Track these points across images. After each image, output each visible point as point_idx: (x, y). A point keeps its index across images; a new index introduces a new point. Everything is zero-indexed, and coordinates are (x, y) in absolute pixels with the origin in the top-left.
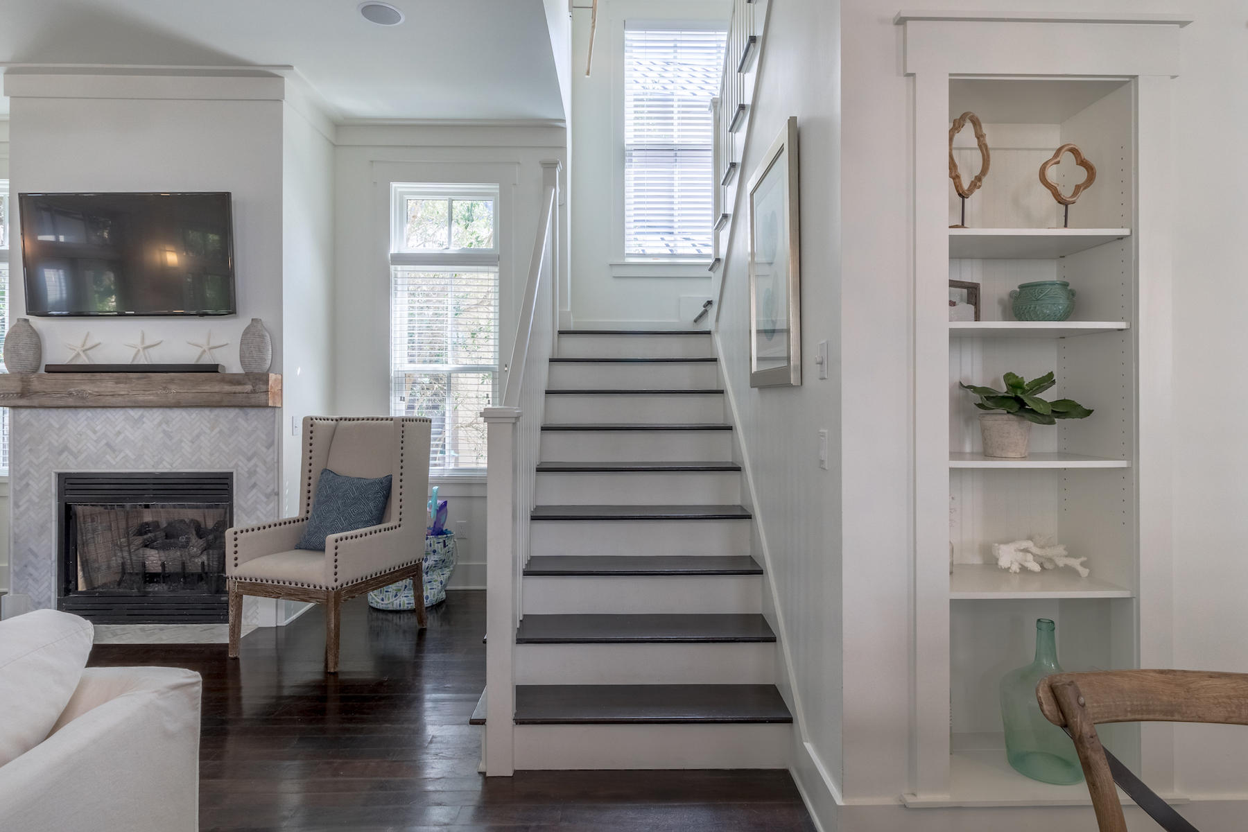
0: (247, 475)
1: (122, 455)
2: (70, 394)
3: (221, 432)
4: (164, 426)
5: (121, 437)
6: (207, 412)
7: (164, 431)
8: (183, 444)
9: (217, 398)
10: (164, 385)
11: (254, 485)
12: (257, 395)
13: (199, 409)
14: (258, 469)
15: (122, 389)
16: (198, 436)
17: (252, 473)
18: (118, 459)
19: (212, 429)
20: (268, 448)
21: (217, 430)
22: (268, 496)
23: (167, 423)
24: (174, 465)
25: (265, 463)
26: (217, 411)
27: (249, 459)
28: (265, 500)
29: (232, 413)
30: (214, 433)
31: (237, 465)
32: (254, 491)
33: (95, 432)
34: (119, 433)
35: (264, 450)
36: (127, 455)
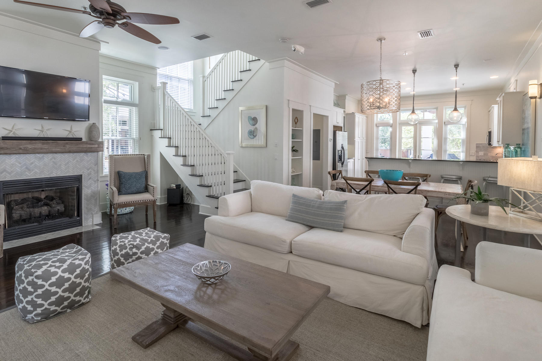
0: (87, 175)
1: (34, 171)
2: (20, 149)
3: (77, 161)
4: (53, 160)
5: (33, 165)
6: (71, 154)
7: (53, 162)
8: (62, 166)
9: (85, 149)
10: (64, 145)
11: (90, 178)
12: (100, 148)
13: (69, 153)
14: (92, 173)
15: (46, 146)
16: (68, 163)
17: (89, 174)
18: (32, 173)
19: (74, 160)
20: (95, 165)
21: (76, 160)
22: (95, 182)
23: (55, 159)
24: (58, 174)
25: (94, 171)
26: (75, 154)
27: (88, 170)
28: (94, 183)
29: (82, 154)
30: (74, 161)
31: (83, 172)
32: (90, 180)
33: (20, 163)
34: (32, 163)
35: (94, 166)
36: (36, 172)
